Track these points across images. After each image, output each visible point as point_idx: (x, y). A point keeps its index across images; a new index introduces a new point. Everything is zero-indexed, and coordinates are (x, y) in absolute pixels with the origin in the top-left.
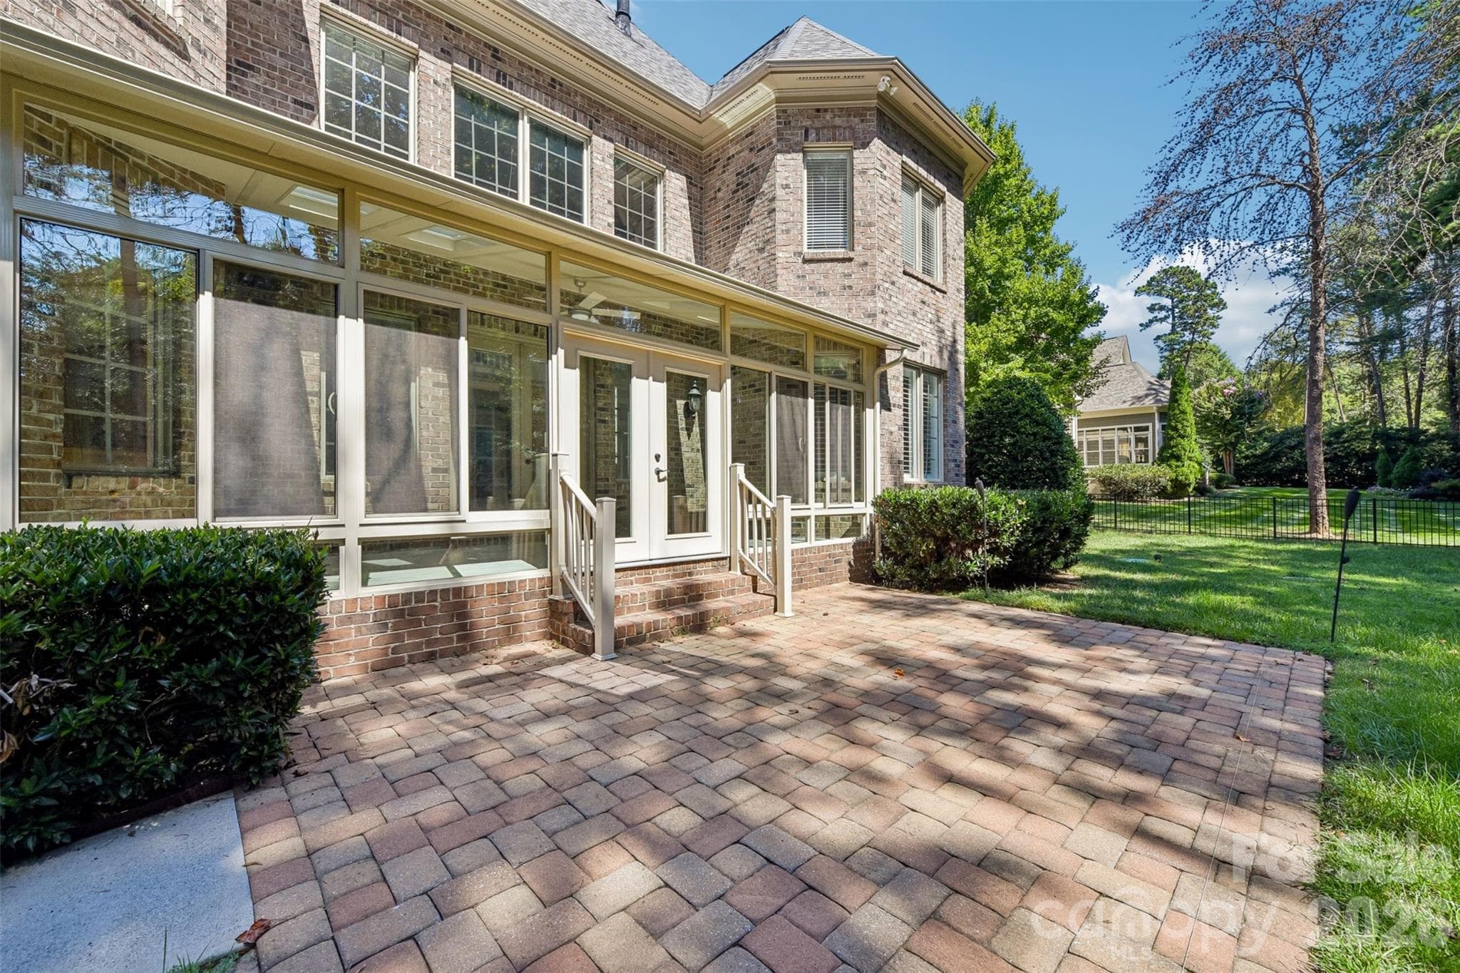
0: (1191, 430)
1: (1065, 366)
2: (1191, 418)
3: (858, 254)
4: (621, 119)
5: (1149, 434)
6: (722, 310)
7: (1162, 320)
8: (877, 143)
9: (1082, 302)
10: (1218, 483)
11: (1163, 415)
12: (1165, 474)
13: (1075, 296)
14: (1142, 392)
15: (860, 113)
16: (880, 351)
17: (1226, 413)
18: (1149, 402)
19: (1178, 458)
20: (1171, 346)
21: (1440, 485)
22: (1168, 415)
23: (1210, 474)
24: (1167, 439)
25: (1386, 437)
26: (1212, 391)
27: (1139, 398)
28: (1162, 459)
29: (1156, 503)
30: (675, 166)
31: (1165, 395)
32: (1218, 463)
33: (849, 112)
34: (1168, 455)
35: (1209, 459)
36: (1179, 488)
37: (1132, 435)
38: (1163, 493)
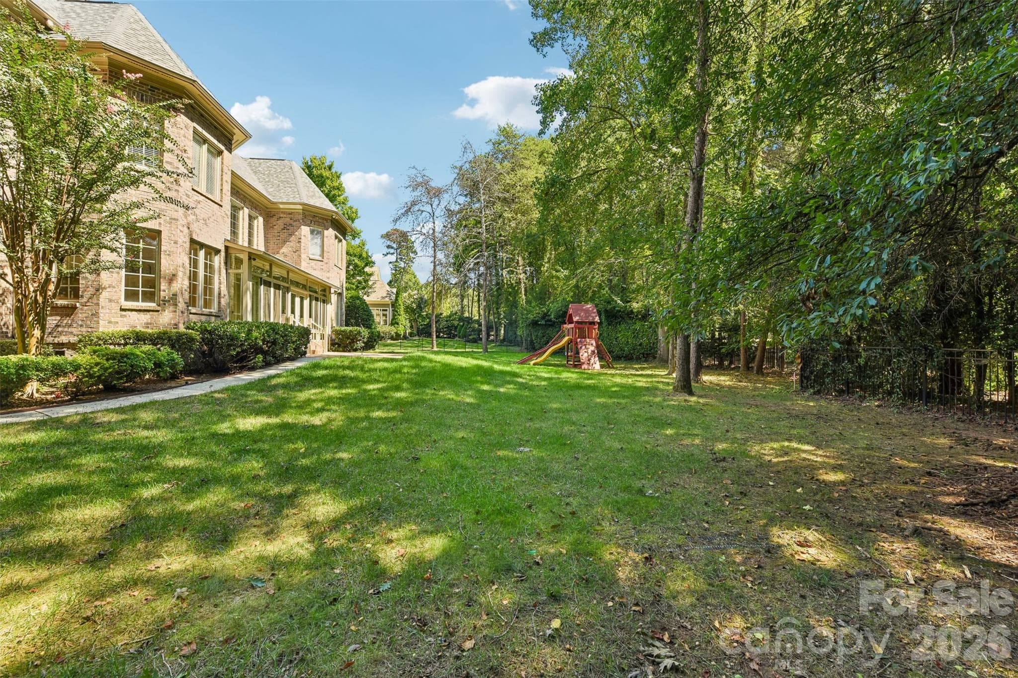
0: (402, 313)
1: (360, 282)
2: (402, 307)
3: (325, 260)
4: (250, 201)
5: (387, 313)
6: (288, 272)
7: (393, 254)
8: (330, 229)
9: (367, 258)
10: (411, 334)
11: (393, 306)
12: (393, 330)
13: (364, 255)
14: (385, 295)
15: (326, 220)
16: (330, 288)
17: (414, 306)
18: (387, 299)
19: (398, 324)
20: (396, 268)
21: (471, 337)
22: (394, 305)
23: (408, 331)
24: (394, 315)
25: (461, 319)
26: (410, 296)
27: (383, 298)
28: (392, 324)
29: (389, 341)
30: (261, 215)
31: (393, 297)
32: (411, 327)
33: (323, 219)
34: (394, 323)
35: (409, 325)
36: (397, 337)
37: (381, 313)
38: (392, 338)
